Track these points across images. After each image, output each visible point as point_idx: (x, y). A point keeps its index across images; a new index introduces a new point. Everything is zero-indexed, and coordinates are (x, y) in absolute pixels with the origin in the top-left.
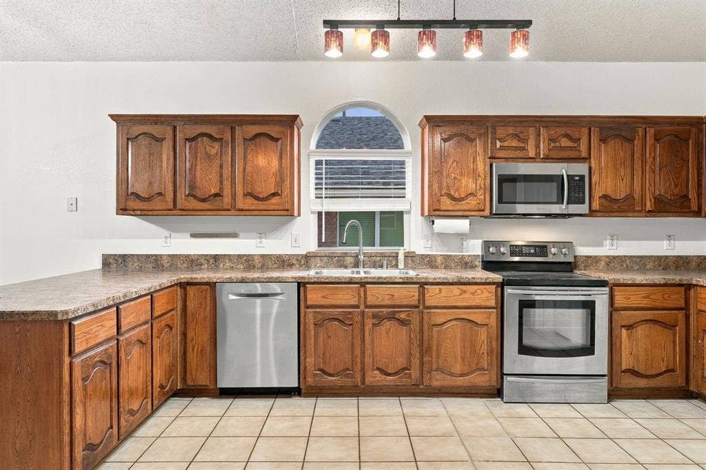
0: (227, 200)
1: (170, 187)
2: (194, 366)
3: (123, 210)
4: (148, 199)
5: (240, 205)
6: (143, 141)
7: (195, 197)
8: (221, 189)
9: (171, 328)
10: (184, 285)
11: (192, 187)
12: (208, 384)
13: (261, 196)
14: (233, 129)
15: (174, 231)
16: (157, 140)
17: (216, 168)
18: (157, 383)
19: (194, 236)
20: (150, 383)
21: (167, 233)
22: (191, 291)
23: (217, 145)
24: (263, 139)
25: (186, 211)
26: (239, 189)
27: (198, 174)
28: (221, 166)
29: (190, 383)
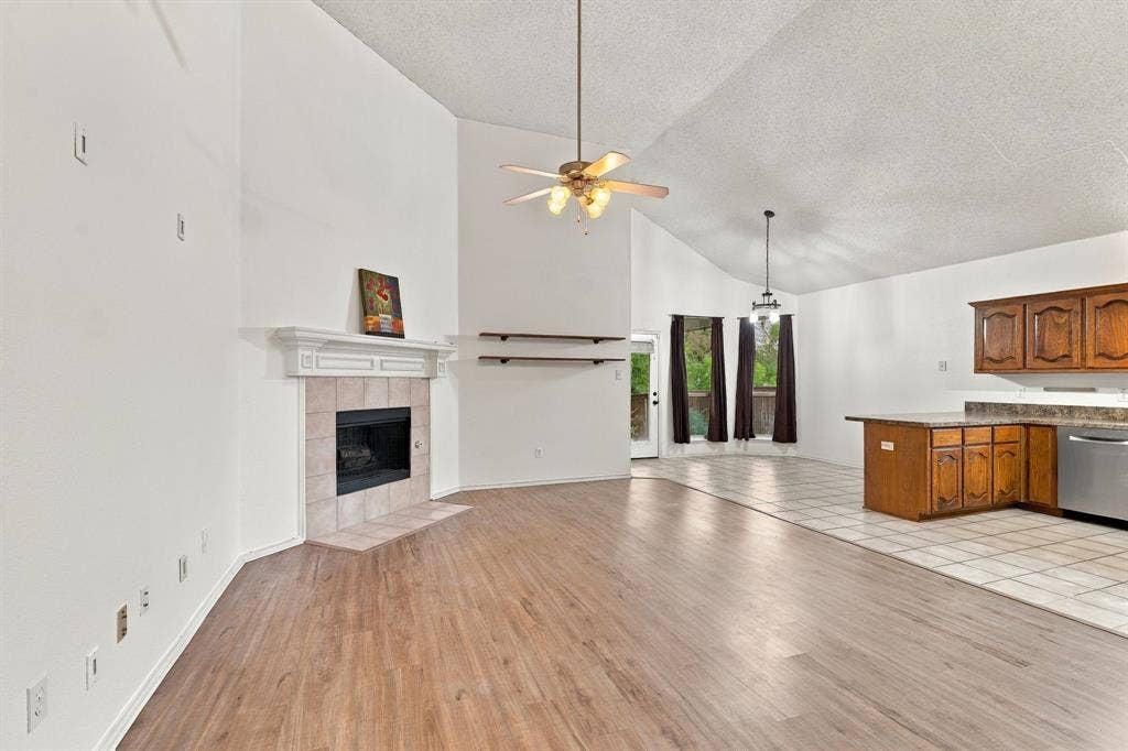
0: (1076, 360)
1: (1020, 351)
2: (1036, 486)
3: (979, 369)
4: (1001, 361)
5: (1090, 363)
6: (997, 320)
7: (1043, 359)
8: (1071, 351)
9: (1013, 455)
10: (1027, 426)
11: (1041, 350)
12: (1049, 503)
13: (1115, 356)
14: (1083, 300)
15: (1028, 386)
16: (1009, 317)
17: (1064, 334)
18: (997, 488)
19: (1046, 389)
20: (990, 485)
21: (1022, 388)
22: (1033, 430)
23: (1066, 316)
24: (1116, 305)
25: (1034, 370)
26: (1090, 351)
27: (1046, 341)
28: (1070, 333)
29: (1031, 499)
